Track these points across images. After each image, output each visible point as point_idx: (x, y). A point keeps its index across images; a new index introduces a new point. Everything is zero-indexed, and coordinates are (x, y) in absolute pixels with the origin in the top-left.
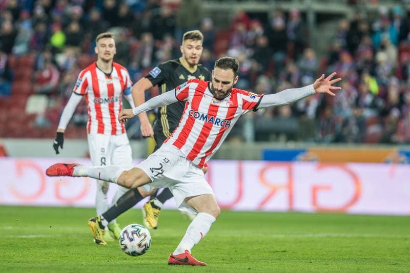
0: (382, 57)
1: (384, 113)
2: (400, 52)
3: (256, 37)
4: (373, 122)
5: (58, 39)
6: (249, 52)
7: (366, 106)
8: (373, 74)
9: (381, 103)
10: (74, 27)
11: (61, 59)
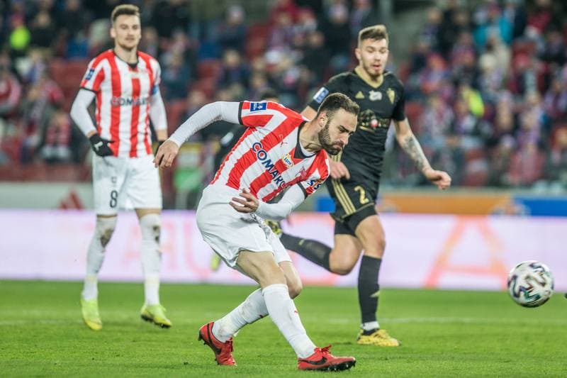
0: (488, 61)
1: (491, 143)
2: (515, 54)
3: (306, 34)
4: (475, 156)
5: (19, 38)
6: (295, 55)
7: (466, 133)
8: (476, 87)
9: (486, 129)
10: (43, 20)
11: (24, 66)
